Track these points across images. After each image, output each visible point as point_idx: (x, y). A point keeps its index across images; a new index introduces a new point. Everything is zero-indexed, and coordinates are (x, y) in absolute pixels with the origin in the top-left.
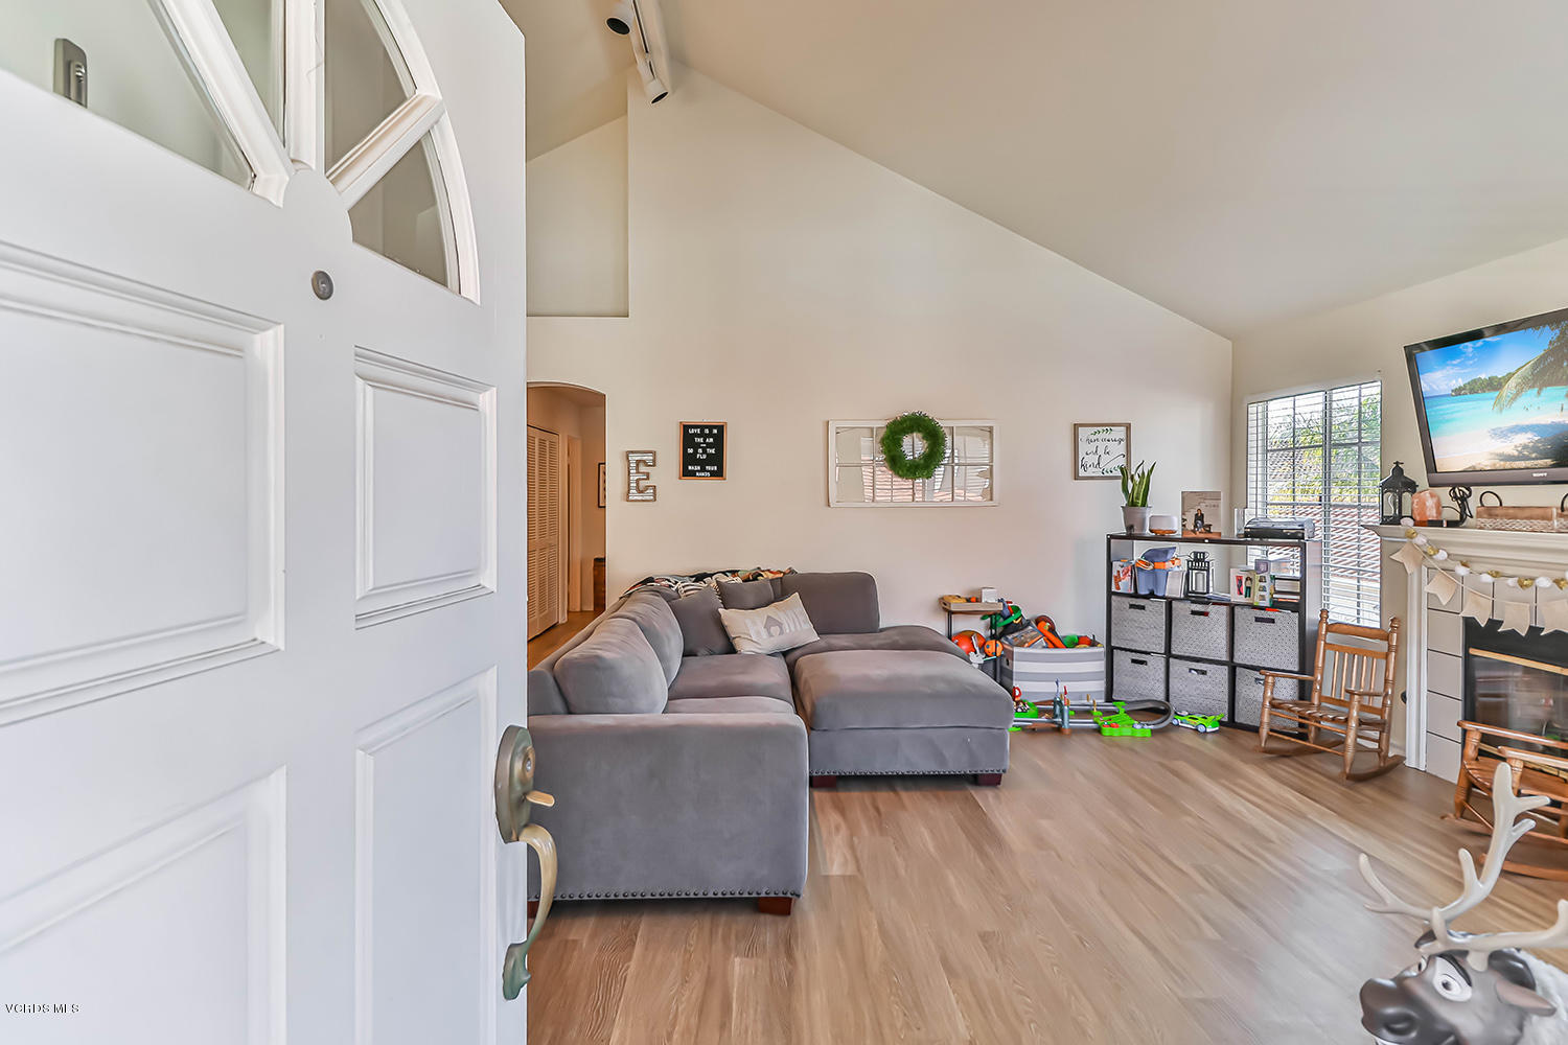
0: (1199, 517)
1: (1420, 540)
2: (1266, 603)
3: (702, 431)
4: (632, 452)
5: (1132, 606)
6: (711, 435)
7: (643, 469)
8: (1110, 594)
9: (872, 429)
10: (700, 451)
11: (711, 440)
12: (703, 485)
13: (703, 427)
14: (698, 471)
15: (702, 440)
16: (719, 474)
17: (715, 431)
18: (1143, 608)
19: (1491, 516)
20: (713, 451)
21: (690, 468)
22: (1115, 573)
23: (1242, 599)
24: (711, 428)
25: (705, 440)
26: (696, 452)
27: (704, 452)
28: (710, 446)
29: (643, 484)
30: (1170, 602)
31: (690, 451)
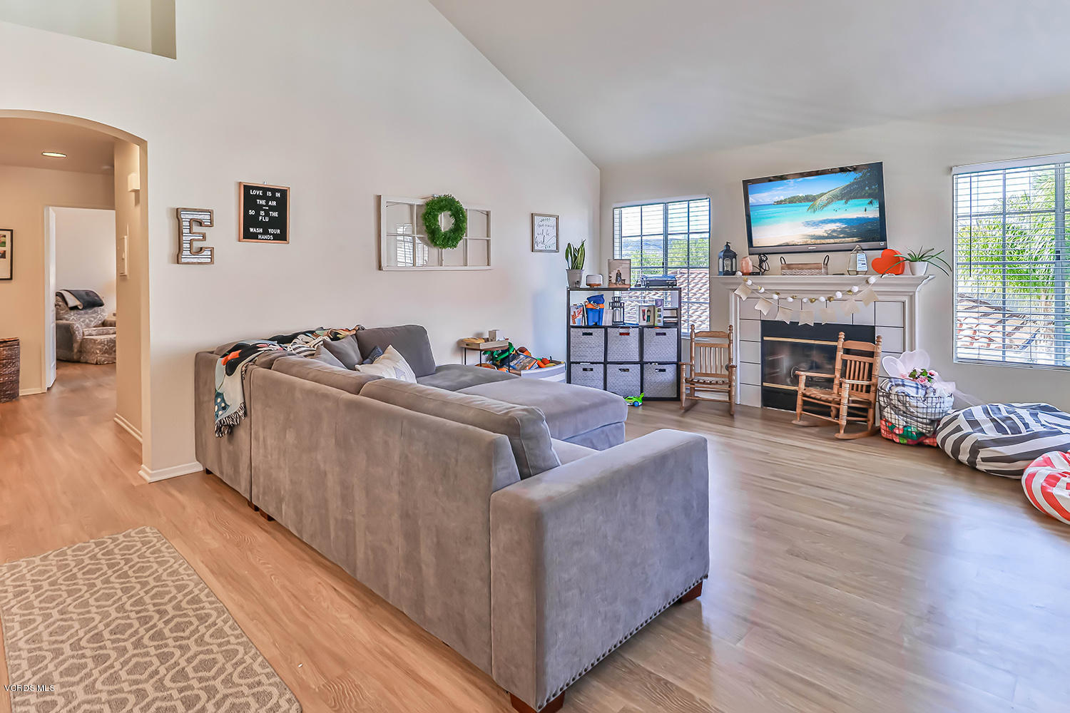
0: (619, 275)
1: (749, 282)
2: (661, 324)
3: (265, 193)
4: (185, 209)
5: (584, 334)
6: (273, 198)
7: (196, 229)
8: (569, 327)
9: (411, 206)
10: (262, 213)
11: (274, 203)
12: (265, 249)
13: (265, 190)
14: (260, 233)
15: (263, 202)
16: (282, 237)
17: (278, 195)
18: (591, 334)
19: (789, 268)
20: (275, 214)
21: (251, 230)
22: (572, 313)
23: (644, 323)
24: (274, 191)
25: (267, 203)
26: (258, 214)
27: (267, 214)
28: (272, 208)
29: (197, 245)
30: (606, 328)
31: (252, 212)
